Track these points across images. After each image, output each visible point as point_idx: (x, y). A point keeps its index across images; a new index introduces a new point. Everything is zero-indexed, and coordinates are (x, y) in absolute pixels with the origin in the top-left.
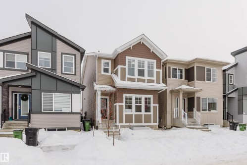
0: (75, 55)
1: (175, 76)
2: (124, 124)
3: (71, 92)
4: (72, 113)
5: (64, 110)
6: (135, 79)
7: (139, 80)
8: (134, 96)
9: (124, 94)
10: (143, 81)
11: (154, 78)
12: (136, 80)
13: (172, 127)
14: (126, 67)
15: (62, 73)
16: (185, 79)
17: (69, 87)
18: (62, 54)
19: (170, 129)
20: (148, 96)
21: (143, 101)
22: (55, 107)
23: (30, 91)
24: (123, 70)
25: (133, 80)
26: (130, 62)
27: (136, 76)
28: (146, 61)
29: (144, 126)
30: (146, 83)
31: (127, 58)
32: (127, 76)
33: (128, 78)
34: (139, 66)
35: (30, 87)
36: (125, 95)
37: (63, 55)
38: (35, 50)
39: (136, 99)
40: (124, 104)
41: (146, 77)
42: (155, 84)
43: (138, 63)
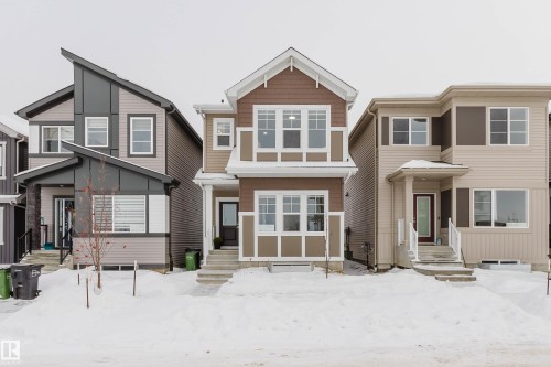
0: (154, 116)
1: (401, 139)
2: (256, 258)
3: (147, 192)
4: (147, 235)
5: (134, 229)
6: (276, 154)
7: (286, 158)
8: (280, 195)
9: (256, 192)
10: (298, 158)
11: (327, 149)
12: (279, 157)
13: (392, 267)
14: (255, 129)
15: (129, 156)
16: (434, 143)
17: (143, 183)
18: (129, 115)
19: (385, 271)
20: (317, 193)
21: (304, 205)
22: (117, 223)
23: (72, 194)
24: (247, 138)
25: (272, 158)
26: (264, 117)
27: (279, 148)
28: (305, 110)
29: (305, 264)
30: (304, 163)
31: (257, 108)
32: (256, 149)
33: (258, 154)
34: (286, 123)
35: (72, 186)
36: (258, 194)
37: (132, 118)
38: (80, 115)
39: (286, 200)
40: (256, 214)
41: (304, 148)
42: (329, 163)
43: (284, 116)
